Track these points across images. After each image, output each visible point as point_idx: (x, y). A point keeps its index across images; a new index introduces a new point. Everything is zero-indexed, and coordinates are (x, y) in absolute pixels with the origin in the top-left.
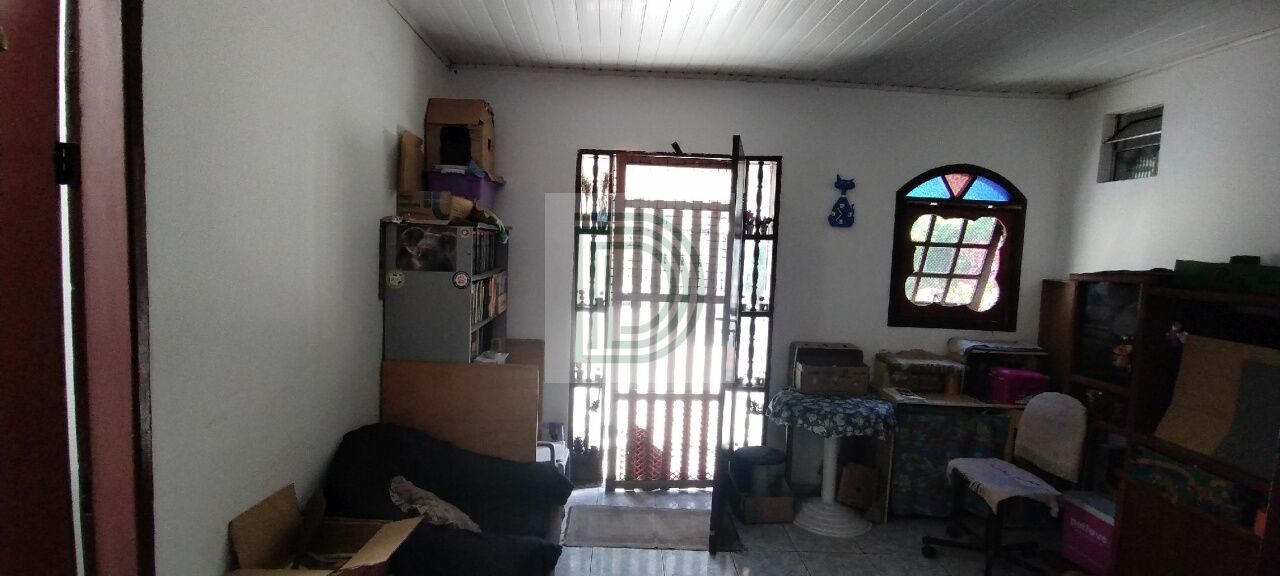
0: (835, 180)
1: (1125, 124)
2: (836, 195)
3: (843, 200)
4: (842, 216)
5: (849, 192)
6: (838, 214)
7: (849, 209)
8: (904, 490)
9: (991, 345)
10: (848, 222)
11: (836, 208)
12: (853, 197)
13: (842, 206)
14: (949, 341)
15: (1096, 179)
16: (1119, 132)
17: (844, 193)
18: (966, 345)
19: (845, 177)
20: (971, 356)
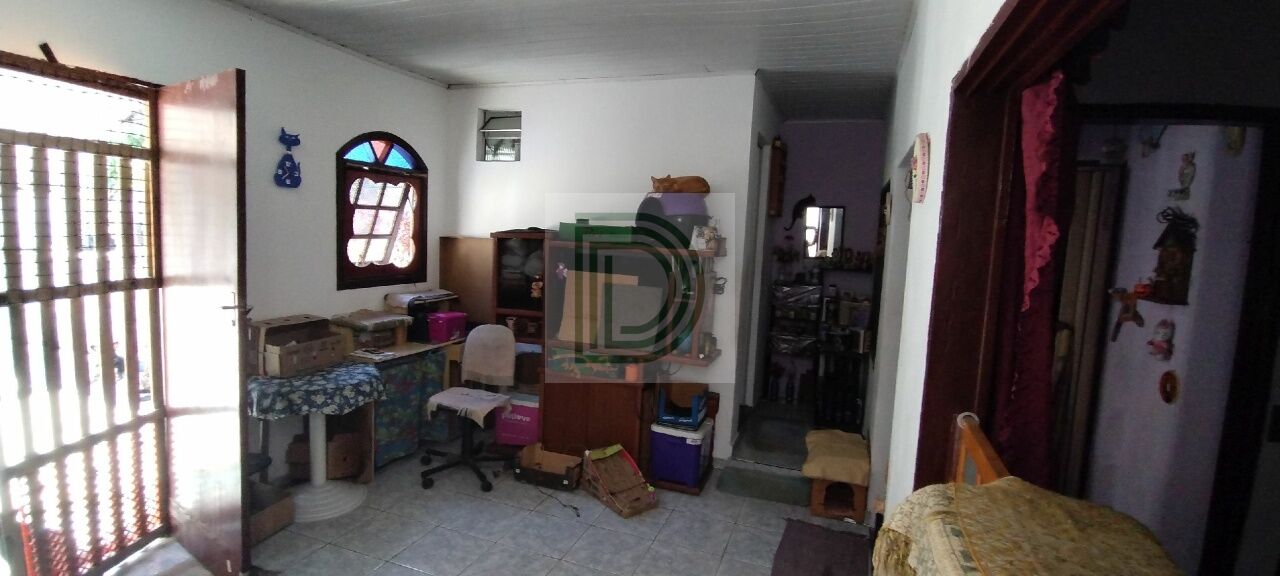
0: (279, 134)
1: (489, 119)
2: (280, 150)
3: (289, 158)
4: (288, 175)
5: (294, 148)
6: (284, 173)
7: (295, 167)
8: (383, 443)
9: (423, 296)
10: (296, 182)
11: (281, 165)
12: (297, 153)
13: (288, 164)
14: (386, 297)
15: (475, 158)
16: (485, 124)
17: (289, 149)
18: (407, 298)
19: (289, 131)
20: (413, 309)
